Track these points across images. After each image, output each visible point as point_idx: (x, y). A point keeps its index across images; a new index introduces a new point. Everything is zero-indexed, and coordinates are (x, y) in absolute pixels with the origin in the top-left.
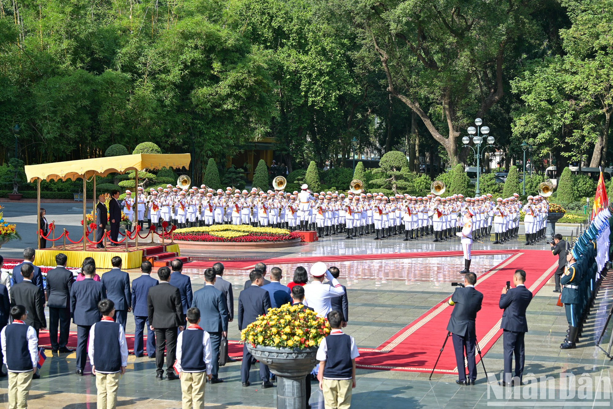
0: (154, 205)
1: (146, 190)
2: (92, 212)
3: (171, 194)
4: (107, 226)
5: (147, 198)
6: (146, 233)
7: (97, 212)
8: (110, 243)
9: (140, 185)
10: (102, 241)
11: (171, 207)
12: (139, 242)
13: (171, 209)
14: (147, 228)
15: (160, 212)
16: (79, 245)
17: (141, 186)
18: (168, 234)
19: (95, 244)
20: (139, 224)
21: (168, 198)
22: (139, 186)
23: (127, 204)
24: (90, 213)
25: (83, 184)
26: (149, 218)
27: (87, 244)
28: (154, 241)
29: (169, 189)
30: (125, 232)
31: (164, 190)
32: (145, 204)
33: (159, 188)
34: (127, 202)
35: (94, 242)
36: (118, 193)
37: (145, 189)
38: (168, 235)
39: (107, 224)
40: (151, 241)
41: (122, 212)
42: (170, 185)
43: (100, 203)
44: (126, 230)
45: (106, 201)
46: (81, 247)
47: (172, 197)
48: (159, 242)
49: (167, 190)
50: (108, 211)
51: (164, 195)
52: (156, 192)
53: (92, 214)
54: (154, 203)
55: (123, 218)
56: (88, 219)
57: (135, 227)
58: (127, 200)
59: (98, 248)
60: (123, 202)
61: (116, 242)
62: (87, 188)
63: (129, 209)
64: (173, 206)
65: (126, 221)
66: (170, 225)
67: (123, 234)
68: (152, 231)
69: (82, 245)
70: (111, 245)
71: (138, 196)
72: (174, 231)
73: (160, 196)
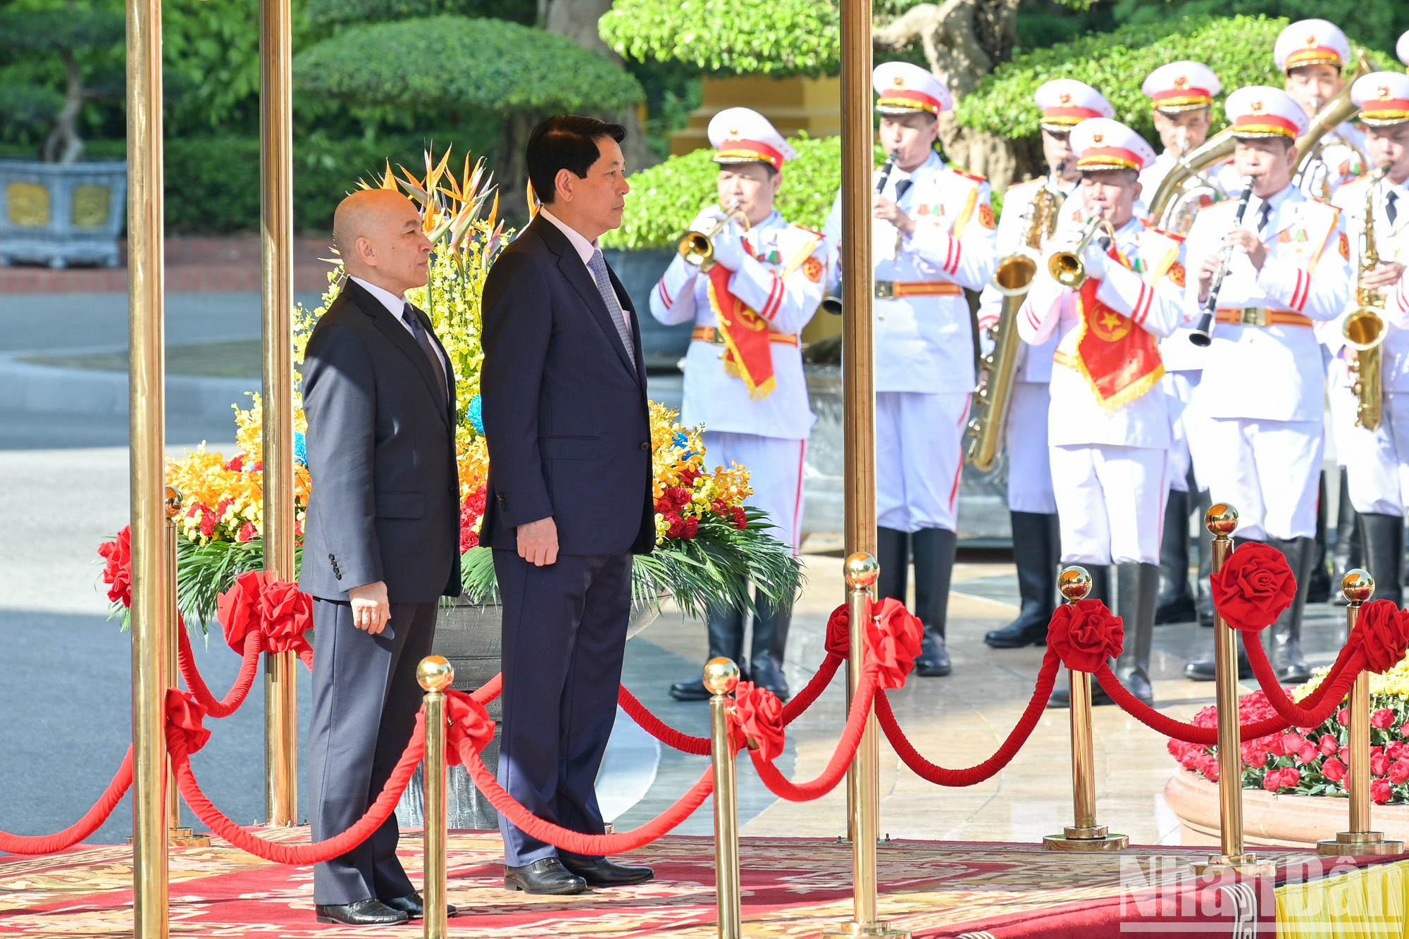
0: (1096, 309)
1: (985, 107)
2: (249, 420)
3: (1336, 154)
4: (448, 618)
5: (992, 218)
6: (988, 700)
7: (319, 420)
8: (494, 847)
9: (895, 31)
10: (389, 826)
11: (1332, 334)
12: (892, 828)
13: (1341, 377)
14: (1001, 641)
15: (1174, 407)
16: (80, 881)
17: (913, 53)
18: (1287, 716)
19: (288, 858)
20: (892, 586)
22: (883, 53)
23: (731, 303)
24: (225, 430)
25: (118, 33)
26: (1024, 500)
27: (184, 867)
28: (1109, 820)
29: (1303, 91)
30: (697, 693)
32: (973, 298)
33: (1160, 81)
34: (723, 275)
35: (275, 832)
36: (608, 148)
37: (969, 85)
38: (1293, 739)
39: (454, 588)
40: (1059, 821)
41: (658, 423)
42: (1322, 32)
43: (353, 294)
44: (719, 673)
45: (444, 269)
46: (106, 902)
47: (1352, 197)
48: (1170, 833)
49: (1272, 100)
50: (469, 397)
51: (1232, 177)
52: (1122, 136)
53: (248, 445)
54: (1090, 286)
55: (675, 500)
56: (189, 522)
57: (839, 623)
58: (725, 248)
59: (327, 913)
61: (576, 841)
62: (172, 91)
63: (760, 369)
64: (1364, 327)
65: (718, 544)
66: (1321, 589)
67: (680, 719)
68: (1079, 683)
69: (107, 882)
70: (515, 877)
72: (1376, 683)
73: (1174, 183)
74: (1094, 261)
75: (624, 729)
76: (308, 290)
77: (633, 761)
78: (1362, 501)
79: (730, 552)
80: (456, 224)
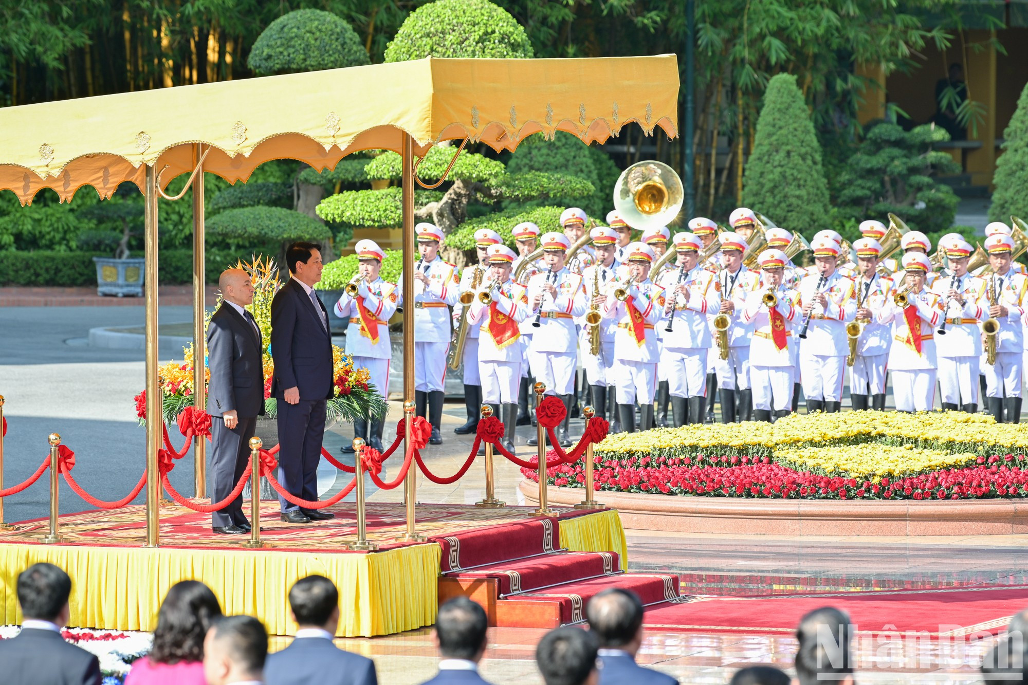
0: (496, 312)
1: (454, 239)
2: (189, 352)
3: (582, 257)
4: (260, 423)
5: (458, 279)
6: (455, 452)
7: (213, 351)
8: (277, 507)
9: (422, 212)
10: (239, 498)
11: (582, 321)
12: (420, 499)
13: (584, 336)
14: (460, 431)
15: (523, 347)
16: (127, 518)
17: (429, 219)
18: (564, 459)
19: (202, 510)
20: (421, 412)
21: (563, 277)
22: (418, 220)
23: (364, 310)
24: (180, 355)
25: (142, 212)
26: (469, 381)
27: (164, 513)
28: (499, 496)
29: (570, 234)
30: (350, 451)
31: (546, 238)
32: (451, 308)
33: (518, 229)
34: (361, 300)
35: (198, 500)
36: (315, 253)
37: (449, 231)
38: (566, 467)
39: (262, 412)
40: (481, 497)
41: (336, 354)
42: (577, 212)
43: (225, 306)
44: (358, 443)
45: (259, 297)
46: (137, 526)
47: (589, 273)
48: (522, 501)
49: (557, 236)
50: (267, 344)
51: (544, 264)
52: (505, 250)
53: (188, 361)
54: (494, 304)
55: (342, 381)
56: (167, 389)
57: (402, 425)
58: (362, 288)
59: (217, 530)
60: (344, 299)
61: (306, 504)
62: (161, 233)
63: (374, 334)
64: (594, 318)
65: (357, 396)
66: (576, 413)
67: (344, 460)
68: (488, 447)
69: (137, 518)
70: (284, 516)
71: (417, 271)
72: (596, 447)
73: (523, 266)
74: (495, 294)
75: (323, 464)
76: (210, 304)
77: (328, 474)
78: (591, 381)
79: (362, 399)
80: (264, 281)
